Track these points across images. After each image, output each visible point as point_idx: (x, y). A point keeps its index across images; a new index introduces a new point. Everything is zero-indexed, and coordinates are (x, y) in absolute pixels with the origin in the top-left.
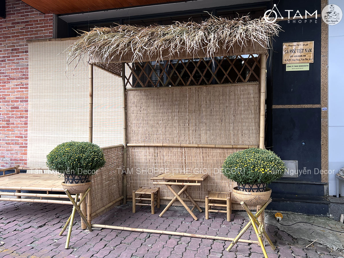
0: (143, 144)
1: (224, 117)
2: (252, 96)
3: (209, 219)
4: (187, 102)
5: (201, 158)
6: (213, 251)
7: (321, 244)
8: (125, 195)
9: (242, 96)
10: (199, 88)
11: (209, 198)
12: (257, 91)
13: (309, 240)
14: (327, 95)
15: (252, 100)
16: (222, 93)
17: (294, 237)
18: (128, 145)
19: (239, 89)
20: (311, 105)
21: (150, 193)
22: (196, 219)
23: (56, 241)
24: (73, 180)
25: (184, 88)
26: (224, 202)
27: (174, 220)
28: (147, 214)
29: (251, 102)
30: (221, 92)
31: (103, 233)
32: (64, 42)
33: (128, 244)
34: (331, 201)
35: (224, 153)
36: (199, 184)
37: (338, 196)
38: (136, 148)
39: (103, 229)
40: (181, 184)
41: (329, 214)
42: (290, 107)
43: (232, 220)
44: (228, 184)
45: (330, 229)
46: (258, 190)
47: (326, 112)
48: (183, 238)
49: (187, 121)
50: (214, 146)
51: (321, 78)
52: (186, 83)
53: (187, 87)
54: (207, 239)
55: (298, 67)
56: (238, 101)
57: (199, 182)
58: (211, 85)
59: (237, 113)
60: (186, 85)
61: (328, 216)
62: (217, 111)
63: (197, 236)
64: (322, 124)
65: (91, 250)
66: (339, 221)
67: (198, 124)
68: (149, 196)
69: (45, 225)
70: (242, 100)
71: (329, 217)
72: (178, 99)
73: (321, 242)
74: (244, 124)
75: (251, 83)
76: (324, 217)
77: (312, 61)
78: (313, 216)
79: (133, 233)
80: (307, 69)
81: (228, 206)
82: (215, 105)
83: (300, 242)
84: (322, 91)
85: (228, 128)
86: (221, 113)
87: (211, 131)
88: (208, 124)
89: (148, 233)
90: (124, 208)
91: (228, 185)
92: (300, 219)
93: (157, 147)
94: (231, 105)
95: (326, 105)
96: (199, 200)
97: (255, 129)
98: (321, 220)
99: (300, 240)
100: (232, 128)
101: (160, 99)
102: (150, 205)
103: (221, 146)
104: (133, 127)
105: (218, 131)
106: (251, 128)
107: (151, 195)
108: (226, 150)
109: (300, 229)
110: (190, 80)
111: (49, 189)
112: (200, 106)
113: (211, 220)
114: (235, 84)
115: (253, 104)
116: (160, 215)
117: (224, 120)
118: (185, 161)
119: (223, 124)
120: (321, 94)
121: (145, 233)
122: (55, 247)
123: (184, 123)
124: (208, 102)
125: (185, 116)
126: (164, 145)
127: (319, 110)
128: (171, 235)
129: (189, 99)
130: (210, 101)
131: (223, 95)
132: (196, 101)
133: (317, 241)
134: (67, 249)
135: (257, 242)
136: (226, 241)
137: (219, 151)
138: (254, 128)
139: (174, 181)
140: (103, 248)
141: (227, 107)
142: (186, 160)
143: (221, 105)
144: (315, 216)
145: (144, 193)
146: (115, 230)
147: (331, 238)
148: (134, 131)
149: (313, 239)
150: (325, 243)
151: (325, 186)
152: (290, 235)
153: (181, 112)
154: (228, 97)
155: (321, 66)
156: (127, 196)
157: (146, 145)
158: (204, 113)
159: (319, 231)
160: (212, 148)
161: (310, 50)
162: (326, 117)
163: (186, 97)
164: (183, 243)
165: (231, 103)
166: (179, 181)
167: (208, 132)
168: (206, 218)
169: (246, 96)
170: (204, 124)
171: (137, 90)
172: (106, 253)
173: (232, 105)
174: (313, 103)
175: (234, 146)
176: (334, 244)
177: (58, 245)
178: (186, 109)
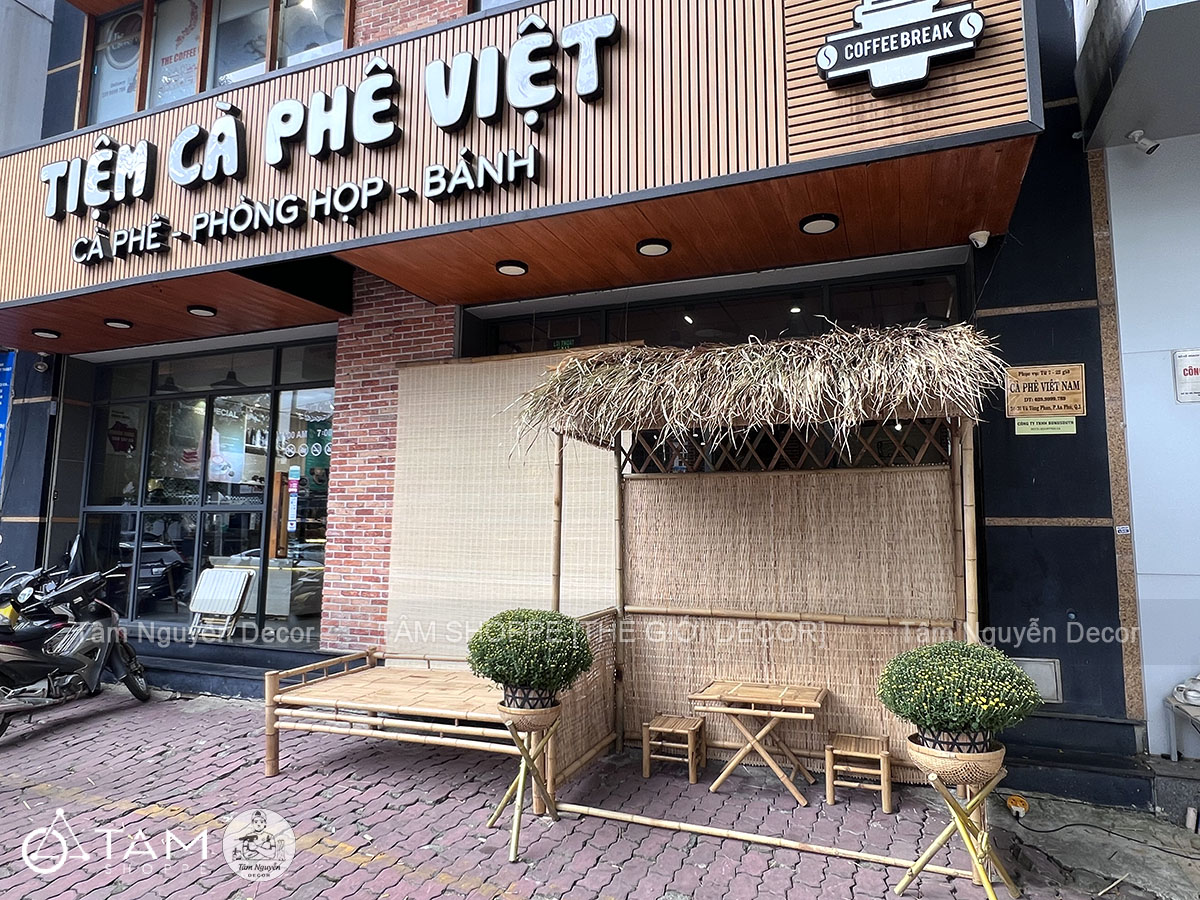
0: (664, 610)
1: (864, 546)
2: (933, 497)
3: (836, 803)
4: (772, 509)
5: (810, 648)
6: (859, 890)
7: (1140, 889)
8: (620, 731)
9: (908, 499)
10: (799, 476)
11: (835, 752)
12: (946, 487)
13: (1106, 875)
14: (1127, 495)
15: (935, 507)
16: (859, 488)
17: (1064, 864)
18: (626, 608)
19: (899, 480)
20: (1087, 520)
21: (687, 732)
22: (803, 802)
23: (484, 840)
24: (525, 699)
25: (763, 476)
26: (875, 763)
27: (747, 802)
28: (677, 782)
29: (933, 513)
30: (855, 486)
31: (586, 827)
32: (478, 365)
33: (649, 859)
34: (1158, 772)
35: (867, 637)
36: (811, 716)
37: (1174, 758)
38: (645, 618)
39: (583, 815)
40: (764, 713)
41: (1154, 806)
42: (1031, 524)
43: (895, 810)
44: (879, 714)
45: (1161, 846)
46: (972, 746)
47: (1129, 538)
48: (778, 852)
49: (772, 554)
50: (841, 619)
51: (1109, 452)
52: (767, 464)
53: (771, 475)
54: (841, 857)
55: (1048, 426)
56: (900, 510)
57: (809, 710)
58: (829, 471)
59: (896, 537)
60: (766, 470)
61: (1152, 810)
62: (845, 533)
63: (815, 848)
64: (1118, 568)
65: (569, 868)
66: (1184, 824)
67: (798, 564)
68: (682, 739)
69: (447, 797)
70: (909, 508)
71: (1154, 813)
72: (748, 501)
73: (1139, 884)
74: (915, 566)
75: (931, 468)
76: (1139, 812)
77: (1082, 412)
78: (1110, 808)
79: (655, 830)
80: (1072, 429)
81: (883, 772)
82: (840, 519)
83: (1081, 879)
84: (1112, 485)
85: (876, 575)
86: (855, 537)
87: (834, 581)
88: (824, 564)
89: (693, 833)
90: (619, 764)
91: (879, 718)
92: (1076, 815)
93: (698, 616)
94: (882, 520)
95: (1127, 520)
96: (806, 753)
97: (944, 580)
98: (1133, 821)
99: (1083, 874)
100: (884, 575)
101: (704, 500)
102: (686, 760)
103: (860, 620)
104: (639, 567)
105: (851, 581)
106: (934, 576)
107: (687, 735)
108: (871, 630)
109: (1080, 844)
110: (776, 456)
111: (462, 714)
112: (803, 518)
113: (841, 806)
114: (889, 470)
116: (712, 788)
117: (864, 555)
118: (768, 652)
119: (863, 564)
120: (1112, 492)
121: (685, 834)
122: (486, 856)
123: (765, 560)
124: (823, 509)
125: (767, 542)
126: (715, 612)
127: (1110, 531)
128: (750, 842)
129: (776, 501)
130: (828, 507)
131: (860, 495)
132: (793, 508)
133: (1128, 880)
134: (513, 862)
135: (970, 873)
136: (888, 865)
137: (854, 631)
138: (941, 576)
139: (746, 705)
140: (595, 866)
141: (871, 522)
142: (771, 650)
143: (856, 519)
144: (1115, 809)
145: (671, 730)
146: (611, 822)
147: (1165, 873)
148: (640, 576)
149: (1116, 872)
150: (1150, 887)
151: (1136, 728)
152: (1052, 857)
153: (756, 533)
154: (872, 500)
155: (1108, 424)
156: (624, 733)
157: (670, 610)
158: (814, 538)
159: (1131, 852)
160: (837, 623)
161: (1077, 386)
162: (1130, 550)
163: (769, 496)
164: (782, 865)
165: (880, 515)
166: (759, 706)
167: (826, 583)
168: (829, 801)
169: (918, 498)
170: (815, 564)
171: (648, 479)
172: (605, 880)
173: (885, 519)
174: (1092, 516)
175: (892, 621)
176: (1175, 892)
177: (490, 851)
178: (768, 525)
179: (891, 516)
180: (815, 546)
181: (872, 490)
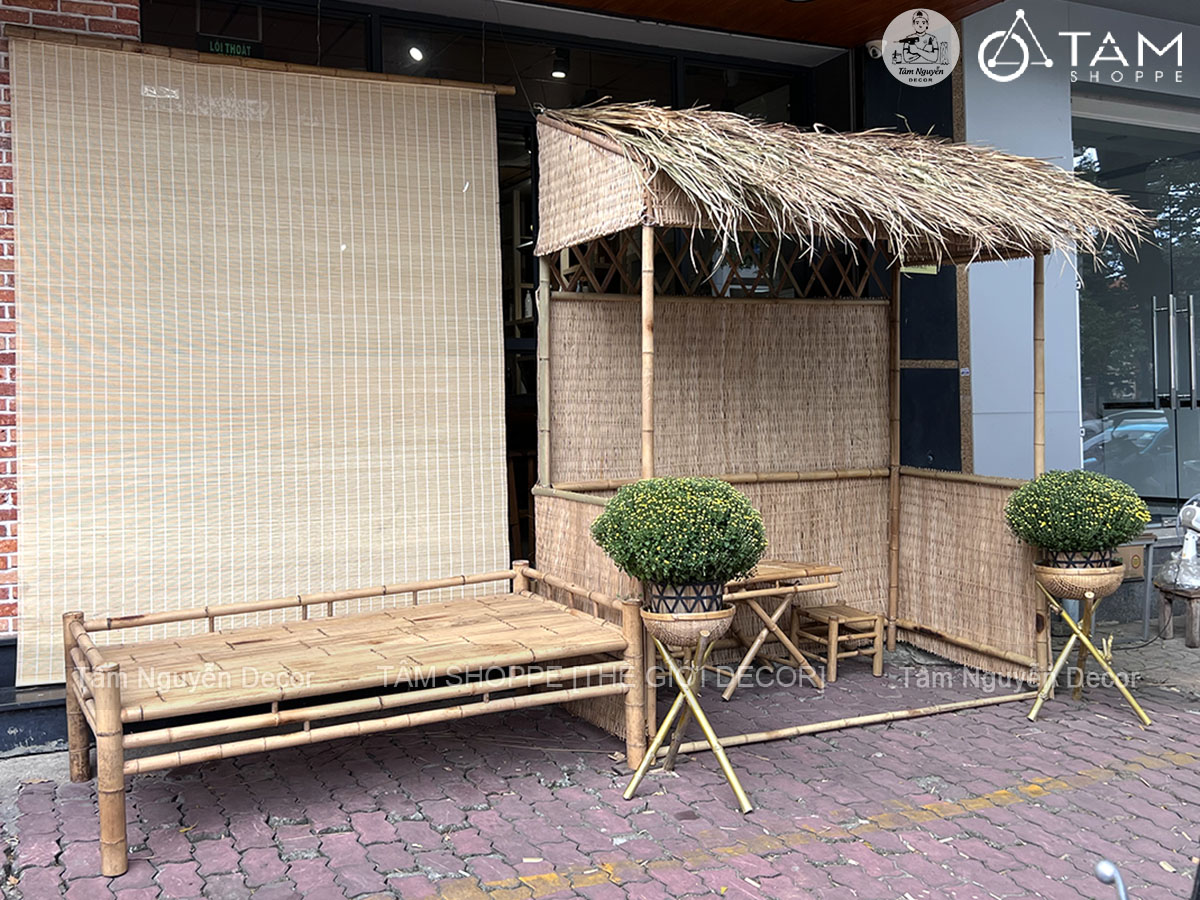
1: (813, 390)
2: (873, 335)
4: (723, 347)
12: (883, 323)
16: (810, 322)
19: (845, 315)
25: (715, 303)
29: (872, 352)
40: (790, 589)
47: (969, 380)
49: (721, 403)
53: (723, 303)
56: (844, 349)
59: (841, 380)
62: (796, 376)
64: (961, 409)
67: (748, 414)
70: (852, 346)
72: (698, 336)
74: (856, 411)
75: (869, 302)
82: (791, 359)
85: (823, 423)
86: (805, 381)
87: (783, 433)
88: (774, 412)
94: (829, 360)
100: (830, 422)
103: (812, 475)
105: (800, 432)
106: (870, 421)
112: (754, 357)
114: (838, 303)
115: (875, 356)
117: (812, 401)
119: (811, 411)
123: (714, 409)
124: (774, 347)
125: (716, 387)
129: (728, 337)
132: (744, 344)
137: (800, 488)
138: (877, 420)
141: (819, 362)
143: (806, 359)
153: (706, 378)
154: (820, 336)
158: (765, 381)
160: (785, 482)
162: (969, 392)
163: (721, 330)
167: (775, 436)
170: (765, 413)
173: (831, 359)
175: (840, 474)
178: (719, 366)
179: (837, 355)
180: (764, 392)
181: (821, 325)
